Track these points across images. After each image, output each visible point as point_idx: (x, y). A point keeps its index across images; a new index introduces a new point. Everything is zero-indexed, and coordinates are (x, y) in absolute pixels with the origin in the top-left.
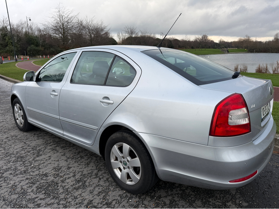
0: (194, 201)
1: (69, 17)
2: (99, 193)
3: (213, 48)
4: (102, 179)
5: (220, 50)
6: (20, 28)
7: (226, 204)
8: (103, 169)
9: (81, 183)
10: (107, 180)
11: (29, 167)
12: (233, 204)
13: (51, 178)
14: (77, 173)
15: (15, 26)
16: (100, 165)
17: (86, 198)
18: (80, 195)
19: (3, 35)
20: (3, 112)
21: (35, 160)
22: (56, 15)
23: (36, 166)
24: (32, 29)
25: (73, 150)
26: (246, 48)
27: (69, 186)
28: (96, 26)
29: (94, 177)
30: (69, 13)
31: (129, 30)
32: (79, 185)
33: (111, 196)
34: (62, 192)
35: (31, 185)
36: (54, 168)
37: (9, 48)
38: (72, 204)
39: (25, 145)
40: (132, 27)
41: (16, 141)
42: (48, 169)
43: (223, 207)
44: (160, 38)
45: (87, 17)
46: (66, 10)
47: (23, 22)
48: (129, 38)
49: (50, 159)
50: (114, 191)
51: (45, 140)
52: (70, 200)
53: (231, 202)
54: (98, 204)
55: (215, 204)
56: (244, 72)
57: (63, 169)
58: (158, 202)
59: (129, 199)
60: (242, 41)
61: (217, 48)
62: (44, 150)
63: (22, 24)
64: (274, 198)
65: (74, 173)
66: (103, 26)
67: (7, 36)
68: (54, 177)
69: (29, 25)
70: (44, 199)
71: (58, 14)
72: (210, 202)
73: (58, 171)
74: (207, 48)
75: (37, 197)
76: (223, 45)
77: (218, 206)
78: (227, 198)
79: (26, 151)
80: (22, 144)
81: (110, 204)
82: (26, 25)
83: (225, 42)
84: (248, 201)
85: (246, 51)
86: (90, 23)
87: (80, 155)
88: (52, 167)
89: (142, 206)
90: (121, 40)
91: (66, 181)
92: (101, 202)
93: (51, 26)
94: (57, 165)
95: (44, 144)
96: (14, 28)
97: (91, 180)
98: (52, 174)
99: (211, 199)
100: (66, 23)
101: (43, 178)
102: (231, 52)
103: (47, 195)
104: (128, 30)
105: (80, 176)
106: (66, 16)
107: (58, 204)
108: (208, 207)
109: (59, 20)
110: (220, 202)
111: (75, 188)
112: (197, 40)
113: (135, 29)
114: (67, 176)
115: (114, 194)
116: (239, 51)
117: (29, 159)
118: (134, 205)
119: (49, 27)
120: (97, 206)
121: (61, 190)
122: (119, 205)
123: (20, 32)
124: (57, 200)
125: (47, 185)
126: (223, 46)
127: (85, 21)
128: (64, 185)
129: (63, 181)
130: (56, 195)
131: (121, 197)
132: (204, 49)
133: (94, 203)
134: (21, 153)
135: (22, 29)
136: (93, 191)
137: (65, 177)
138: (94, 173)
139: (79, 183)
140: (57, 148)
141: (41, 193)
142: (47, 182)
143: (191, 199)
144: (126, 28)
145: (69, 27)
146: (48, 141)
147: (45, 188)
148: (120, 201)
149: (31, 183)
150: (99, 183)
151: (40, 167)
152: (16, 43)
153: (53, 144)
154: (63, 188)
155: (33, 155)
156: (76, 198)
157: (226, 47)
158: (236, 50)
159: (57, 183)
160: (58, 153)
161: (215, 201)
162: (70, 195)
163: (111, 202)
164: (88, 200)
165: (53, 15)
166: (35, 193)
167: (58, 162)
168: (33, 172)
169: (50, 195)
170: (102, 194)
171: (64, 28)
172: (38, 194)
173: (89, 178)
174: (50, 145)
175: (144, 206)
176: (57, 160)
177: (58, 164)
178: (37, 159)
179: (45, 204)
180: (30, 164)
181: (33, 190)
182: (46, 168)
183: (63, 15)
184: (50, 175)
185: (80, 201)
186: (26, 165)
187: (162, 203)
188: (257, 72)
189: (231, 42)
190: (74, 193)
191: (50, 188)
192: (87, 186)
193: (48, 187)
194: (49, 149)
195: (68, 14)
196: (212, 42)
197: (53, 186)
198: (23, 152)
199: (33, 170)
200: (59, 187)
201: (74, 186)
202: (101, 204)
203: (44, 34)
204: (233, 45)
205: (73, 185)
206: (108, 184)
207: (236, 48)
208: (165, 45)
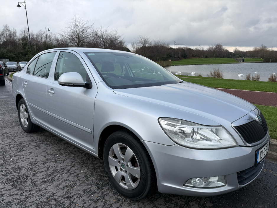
0: (157, 199)
1: (84, 27)
2: (64, 187)
3: (228, 57)
4: (72, 175)
5: (235, 59)
6: (40, 38)
7: (189, 203)
8: (77, 166)
9: (50, 178)
10: (77, 176)
11: (7, 161)
12: (196, 204)
13: (24, 172)
14: (50, 168)
15: (35, 36)
16: (76, 162)
17: (50, 191)
18: (46, 188)
19: (24, 45)
20: (4, 112)
21: (16, 154)
22: (72, 25)
23: (15, 160)
24: (51, 39)
25: (55, 148)
26: (261, 58)
27: (38, 179)
28: (110, 36)
29: (66, 172)
30: (85, 23)
31: (143, 40)
32: (48, 179)
33: (74, 190)
34: (29, 185)
35: (2, 177)
36: (31, 163)
37: (29, 56)
38: (34, 196)
39: (12, 141)
40: (145, 37)
41: (6, 137)
42: (24, 164)
43: (185, 206)
44: (173, 48)
45: (101, 27)
46: (82, 20)
47: (43, 32)
48: (142, 47)
49: (30, 154)
50: (80, 186)
51: (32, 137)
52: (34, 192)
53: (195, 202)
54: (59, 197)
55: (177, 203)
56: (256, 80)
57: (39, 164)
58: (120, 198)
59: (91, 194)
60: (258, 51)
61: (232, 57)
62: (28, 146)
63: (41, 34)
64: (242, 201)
65: (48, 167)
66: (117, 36)
67: (27, 45)
68: (27, 171)
69: (48, 35)
70: (9, 190)
71: (74, 24)
72: (173, 201)
73: (33, 166)
74: (222, 58)
75: (4, 188)
76: (238, 54)
77: (180, 205)
78: (192, 198)
79: (10, 147)
80: (9, 141)
81: (71, 198)
82: (45, 35)
83: (240, 51)
84: (214, 202)
85: (261, 60)
86: (105, 32)
87: (60, 152)
88: (29, 162)
89: (101, 201)
90: (135, 49)
91: (37, 175)
92: (63, 195)
93: (67, 35)
94: (34, 160)
95: (30, 141)
96: (34, 37)
97: (61, 175)
98: (26, 168)
99: (175, 198)
100: (81, 33)
101: (17, 172)
102: (246, 61)
103: (14, 186)
104: (141, 39)
105: (52, 171)
106: (82, 26)
107: (21, 195)
108: (169, 205)
109: (75, 30)
110: (183, 202)
111: (43, 182)
112: (211, 49)
113: (149, 39)
114: (40, 171)
115: (78, 189)
116: (254, 60)
117: (11, 154)
118: (94, 199)
119: (65, 37)
120: (57, 199)
121: (29, 183)
122: (79, 199)
123: (39, 42)
124: (22, 192)
125: (17, 178)
126: (238, 56)
127: (100, 31)
128: (34, 178)
129: (34, 175)
130: (23, 187)
131: (84, 192)
132: (218, 59)
133: (55, 196)
134: (5, 148)
135: (41, 39)
136: (60, 185)
137: (38, 171)
138: (67, 169)
139: (48, 177)
140: (41, 145)
141: (9, 185)
142: (19, 175)
143: (154, 198)
144: (140, 38)
145: (84, 36)
146: (35, 139)
147: (14, 180)
148: (82, 195)
149: (4, 175)
150: (68, 178)
151: (18, 161)
152: (35, 52)
153: (38, 142)
154: (32, 181)
155: (16, 150)
156: (40, 190)
157: (241, 57)
158: (251, 59)
159: (28, 176)
160: (40, 150)
161: (179, 200)
162: (36, 187)
163: (73, 196)
164: (51, 193)
165: (70, 25)
166: (3, 184)
167: (37, 157)
168: (10, 165)
169: (17, 186)
170: (66, 188)
171: (79, 37)
172: (6, 185)
173: (61, 173)
174: (35, 142)
175: (104, 202)
176: (36, 155)
177: (36, 160)
178: (18, 154)
179: (9, 195)
180: (9, 158)
181: (3, 181)
182: (23, 162)
183: (78, 25)
184: (24, 169)
185: (43, 194)
186: (6, 159)
187: (123, 199)
188: (270, 80)
189: (247, 52)
190: (40, 186)
191: (19, 180)
192: (55, 181)
193: (18, 179)
194: (33, 146)
195: (83, 24)
196: (227, 51)
197: (23, 179)
198: (8, 147)
199: (10, 164)
200: (28, 180)
201: (43, 180)
202: (62, 197)
203: (62, 44)
204: (248, 55)
205: (43, 178)
206: (77, 179)
207: (252, 57)
208: (178, 54)
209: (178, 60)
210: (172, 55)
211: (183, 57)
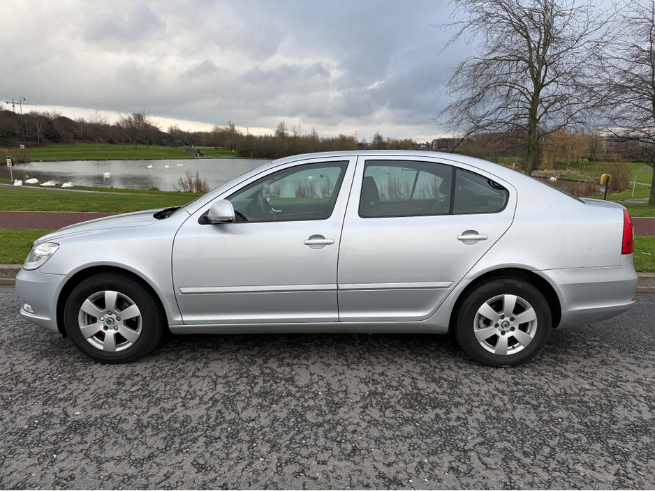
3: (160, 144)
5: (175, 149)
26: (233, 148)
60: (221, 133)
61: (168, 145)
85: (233, 154)
126: (180, 141)
158: (212, 150)
196: (156, 130)
207: (211, 146)
208: (35, 129)
209: (37, 146)
210: (17, 132)
211: (49, 139)
